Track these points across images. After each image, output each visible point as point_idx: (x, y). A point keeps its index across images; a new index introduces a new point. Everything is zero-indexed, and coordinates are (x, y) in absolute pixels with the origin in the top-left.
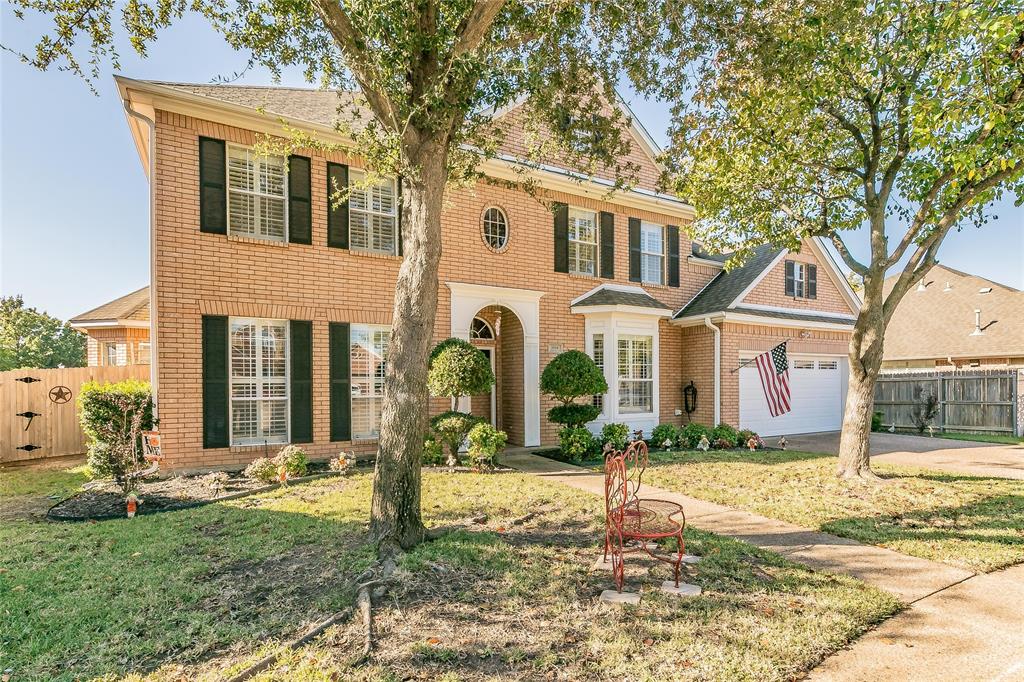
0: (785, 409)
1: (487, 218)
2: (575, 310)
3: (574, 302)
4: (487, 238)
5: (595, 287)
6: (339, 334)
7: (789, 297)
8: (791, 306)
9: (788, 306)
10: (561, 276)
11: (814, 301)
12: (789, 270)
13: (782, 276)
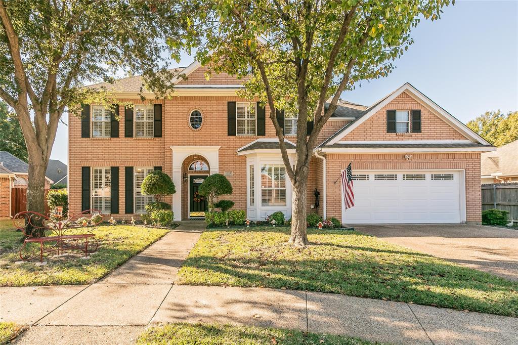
0: (351, 205)
1: (192, 115)
2: (239, 154)
3: (239, 150)
4: (192, 124)
5: (253, 141)
6: (129, 171)
7: (391, 134)
8: (393, 139)
9: (390, 140)
10: (232, 137)
11: (419, 133)
12: (391, 115)
13: (383, 121)
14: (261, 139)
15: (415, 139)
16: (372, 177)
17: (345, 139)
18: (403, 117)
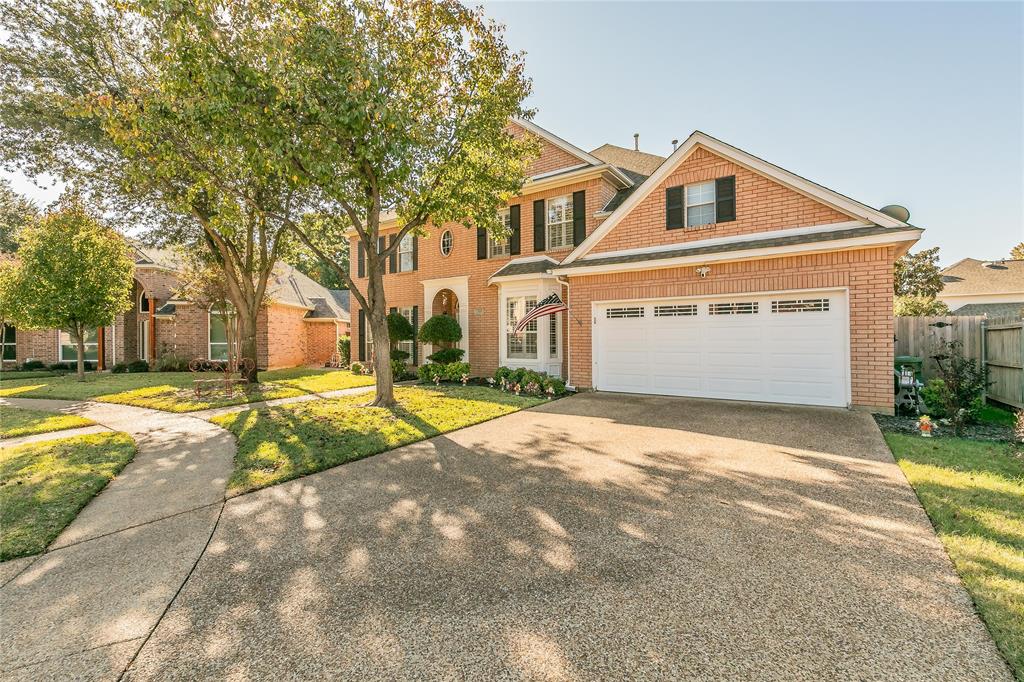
1: (445, 238)
4: (444, 250)
5: (506, 264)
7: (674, 231)
8: (678, 241)
9: (673, 242)
10: (482, 262)
11: (731, 223)
12: (675, 198)
13: (661, 209)
14: (516, 260)
15: (724, 235)
16: (649, 310)
17: (597, 249)
18: (700, 196)
